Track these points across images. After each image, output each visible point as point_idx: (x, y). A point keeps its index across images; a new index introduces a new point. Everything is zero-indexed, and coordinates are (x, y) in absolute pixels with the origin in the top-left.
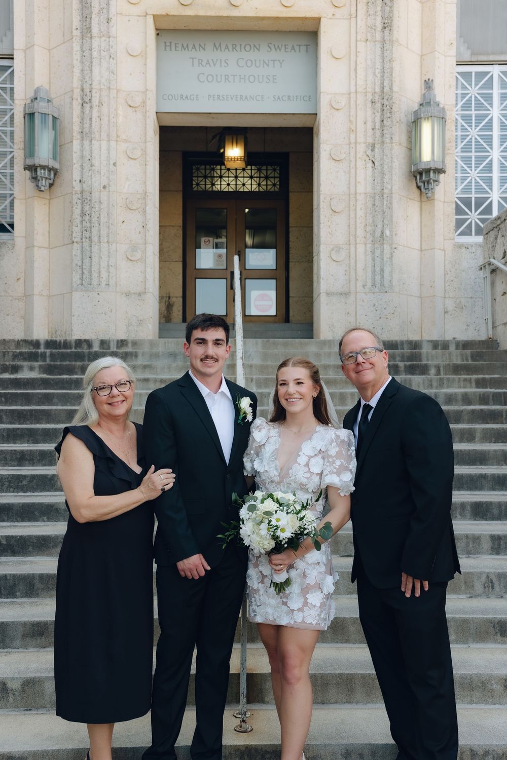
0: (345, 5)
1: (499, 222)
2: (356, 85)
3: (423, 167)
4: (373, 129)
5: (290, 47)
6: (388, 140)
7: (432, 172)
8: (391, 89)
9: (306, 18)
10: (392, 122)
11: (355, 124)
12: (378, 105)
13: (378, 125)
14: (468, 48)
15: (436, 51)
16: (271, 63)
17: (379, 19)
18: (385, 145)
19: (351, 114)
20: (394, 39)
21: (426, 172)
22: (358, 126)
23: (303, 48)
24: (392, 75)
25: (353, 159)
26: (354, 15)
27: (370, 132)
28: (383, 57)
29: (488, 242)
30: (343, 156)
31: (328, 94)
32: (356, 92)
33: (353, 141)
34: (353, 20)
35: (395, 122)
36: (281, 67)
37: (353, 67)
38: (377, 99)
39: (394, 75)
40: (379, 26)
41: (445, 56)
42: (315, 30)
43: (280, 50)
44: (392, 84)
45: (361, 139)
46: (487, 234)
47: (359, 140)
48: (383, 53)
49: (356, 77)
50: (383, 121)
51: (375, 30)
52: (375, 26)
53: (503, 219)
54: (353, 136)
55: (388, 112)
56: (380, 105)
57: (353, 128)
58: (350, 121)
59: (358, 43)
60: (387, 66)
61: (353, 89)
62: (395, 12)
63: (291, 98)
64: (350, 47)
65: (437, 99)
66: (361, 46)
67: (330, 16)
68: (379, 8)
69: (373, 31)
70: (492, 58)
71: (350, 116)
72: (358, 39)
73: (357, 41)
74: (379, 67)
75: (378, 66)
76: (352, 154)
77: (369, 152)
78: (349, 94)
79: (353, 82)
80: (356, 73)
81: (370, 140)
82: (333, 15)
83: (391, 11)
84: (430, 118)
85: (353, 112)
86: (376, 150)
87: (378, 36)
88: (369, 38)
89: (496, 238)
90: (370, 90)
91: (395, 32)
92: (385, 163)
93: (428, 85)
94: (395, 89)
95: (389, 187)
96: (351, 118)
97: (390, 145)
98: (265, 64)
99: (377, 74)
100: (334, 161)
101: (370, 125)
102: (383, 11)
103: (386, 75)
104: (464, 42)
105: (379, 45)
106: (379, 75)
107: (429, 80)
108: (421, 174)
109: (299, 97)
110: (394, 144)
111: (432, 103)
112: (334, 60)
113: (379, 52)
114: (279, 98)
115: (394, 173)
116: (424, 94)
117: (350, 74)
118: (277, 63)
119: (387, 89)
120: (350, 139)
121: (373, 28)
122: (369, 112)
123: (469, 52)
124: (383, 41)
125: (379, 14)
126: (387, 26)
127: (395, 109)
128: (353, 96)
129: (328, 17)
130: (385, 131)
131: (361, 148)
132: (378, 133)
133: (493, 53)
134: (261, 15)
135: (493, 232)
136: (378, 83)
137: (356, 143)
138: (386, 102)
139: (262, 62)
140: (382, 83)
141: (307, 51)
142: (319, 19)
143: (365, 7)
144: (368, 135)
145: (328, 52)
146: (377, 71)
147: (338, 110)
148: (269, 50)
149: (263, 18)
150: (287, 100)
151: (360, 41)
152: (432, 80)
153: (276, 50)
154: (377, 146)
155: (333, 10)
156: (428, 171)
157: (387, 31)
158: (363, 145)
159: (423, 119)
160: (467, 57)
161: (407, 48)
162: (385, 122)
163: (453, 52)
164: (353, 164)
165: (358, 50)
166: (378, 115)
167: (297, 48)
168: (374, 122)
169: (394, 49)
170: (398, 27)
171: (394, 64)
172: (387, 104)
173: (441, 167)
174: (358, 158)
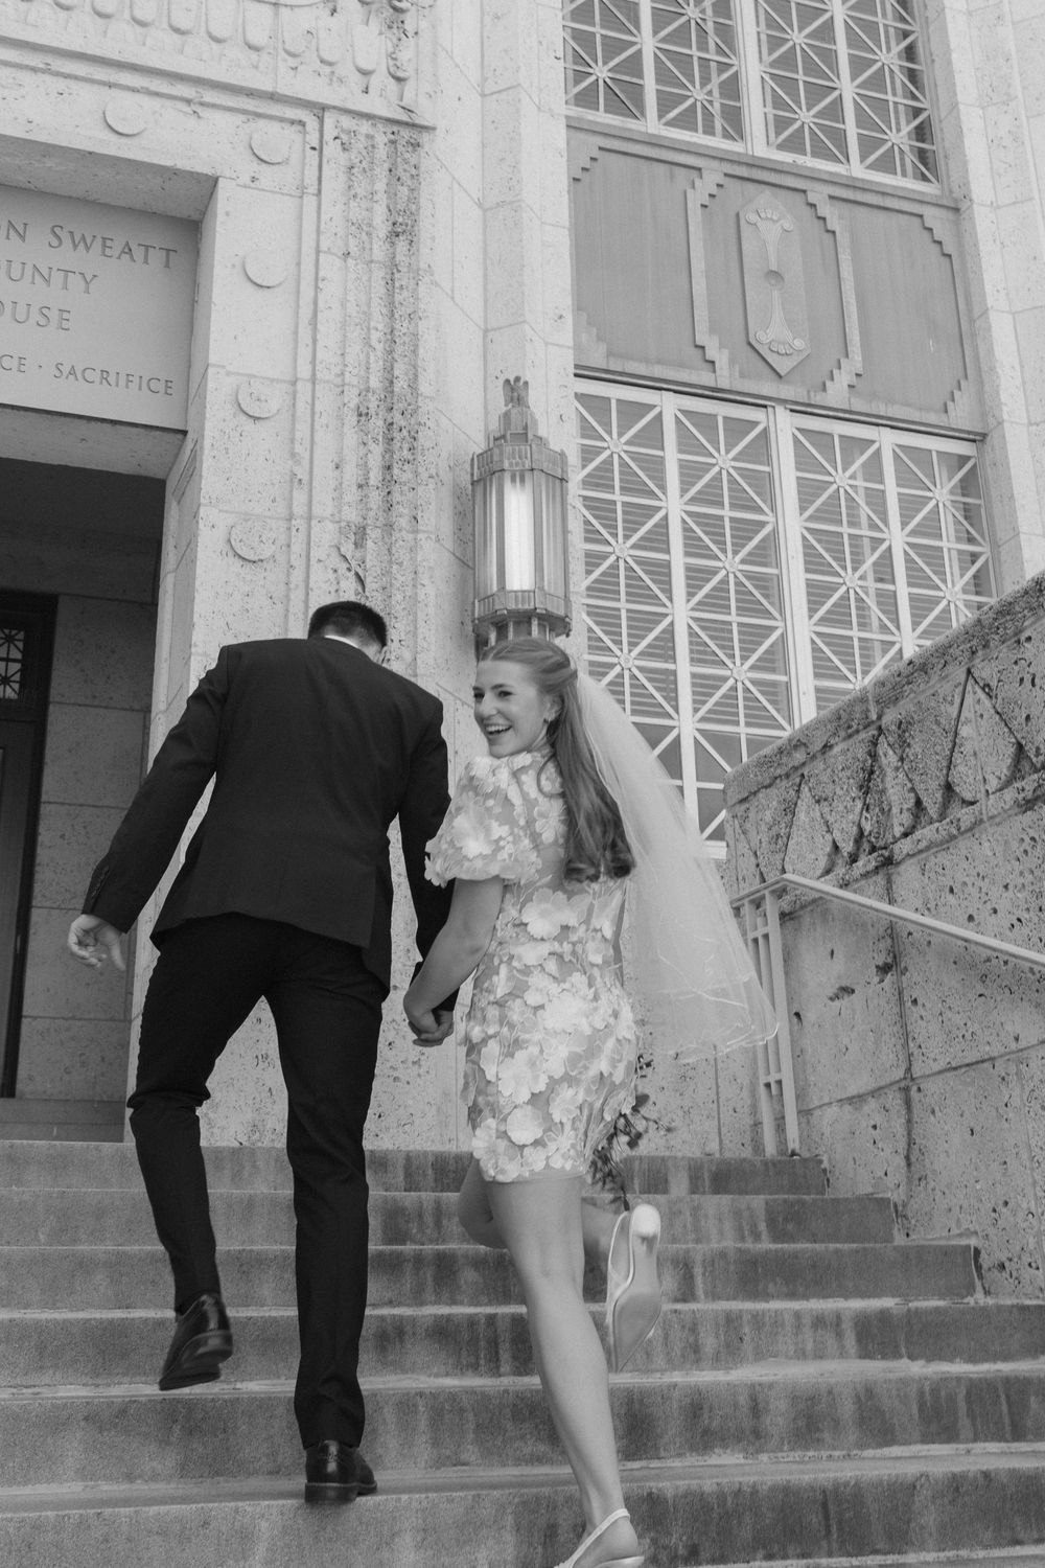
0: (286, 161)
1: (799, 756)
2: (313, 362)
3: (512, 606)
4: (360, 486)
5: (117, 246)
6: (403, 522)
7: (535, 623)
8: (413, 386)
9: (175, 173)
10: (416, 474)
11: (306, 462)
12: (377, 424)
13: (375, 477)
14: (599, 339)
15: (524, 322)
16: (58, 278)
17: (380, 212)
18: (396, 535)
19: (298, 435)
20: (423, 266)
21: (517, 624)
22: (316, 471)
23: (156, 257)
24: (415, 352)
25: (299, 564)
26: (313, 189)
27: (352, 495)
28: (392, 303)
29: (748, 826)
30: (267, 551)
31: (228, 374)
32: (313, 380)
33: (299, 508)
34: (310, 202)
35: (424, 475)
36: (87, 291)
37: (306, 312)
38: (373, 405)
39: (421, 351)
40: (382, 229)
41: (546, 344)
42: (195, 217)
43: (88, 248)
44: (416, 376)
45: (324, 505)
46: (743, 800)
47: (317, 510)
48: (390, 294)
49: (315, 341)
50: (389, 468)
51: (369, 234)
52: (370, 225)
53: (817, 746)
54: (300, 497)
55: (406, 446)
56: (380, 423)
57: (302, 473)
58: (293, 455)
59: (322, 257)
60: (403, 327)
61: (304, 371)
62: (423, 201)
63: (112, 379)
64: (298, 264)
65: (542, 432)
66: (331, 266)
67: (246, 179)
68: (380, 186)
69: (364, 237)
70: (658, 371)
71: (292, 441)
72: (324, 247)
73: (318, 252)
74: (380, 327)
75: (379, 322)
76: (298, 547)
77: (348, 548)
78: (294, 383)
79: (304, 354)
80: (315, 330)
81: (352, 515)
82: (253, 179)
83: (413, 198)
84: (528, 475)
85: (303, 430)
86: (370, 543)
87: (379, 251)
88: (353, 249)
89: (790, 809)
90: (355, 381)
91: (424, 250)
92: (397, 584)
93: (515, 391)
94: (424, 388)
95: (408, 656)
96: (298, 448)
97: (411, 536)
98: (37, 277)
99: (374, 343)
100: (238, 563)
101: (351, 473)
102: (392, 194)
103: (399, 349)
104: (589, 324)
105: (379, 274)
106: (380, 347)
107: (517, 379)
108: (501, 628)
109: (136, 380)
110: (420, 536)
111: (530, 436)
112: (250, 288)
113: (379, 289)
114: (72, 372)
115: (421, 616)
116: (507, 415)
117: (296, 333)
118: (75, 281)
119: (400, 385)
120: (290, 507)
121: (363, 228)
122: (351, 438)
123: (603, 348)
124: (393, 267)
125: (381, 197)
126: (402, 230)
127: (424, 439)
128: (304, 389)
129: (241, 181)
130: (396, 497)
131: (325, 535)
132: (375, 499)
133: (659, 362)
134: (42, 137)
135: (773, 791)
136: (377, 366)
137: (310, 518)
138: (399, 420)
139: (29, 270)
140: (389, 370)
141: (167, 266)
142: (214, 181)
143: (343, 177)
144: (348, 498)
145: (234, 266)
146: (375, 336)
147: (256, 419)
148: (55, 242)
149: (48, 150)
150: (98, 380)
151: (329, 251)
152: (526, 383)
153: (75, 247)
154: (373, 534)
155: (255, 166)
156: (524, 618)
157: (402, 245)
158: (330, 527)
159: (507, 477)
160: (597, 358)
161: (453, 298)
162: (396, 471)
163: (566, 336)
164: (297, 576)
165: (321, 275)
166: (377, 450)
167: (138, 253)
168: (365, 467)
169: (422, 289)
170: (433, 239)
171: (422, 325)
172: (403, 423)
173: (561, 613)
174: (313, 561)
